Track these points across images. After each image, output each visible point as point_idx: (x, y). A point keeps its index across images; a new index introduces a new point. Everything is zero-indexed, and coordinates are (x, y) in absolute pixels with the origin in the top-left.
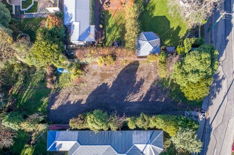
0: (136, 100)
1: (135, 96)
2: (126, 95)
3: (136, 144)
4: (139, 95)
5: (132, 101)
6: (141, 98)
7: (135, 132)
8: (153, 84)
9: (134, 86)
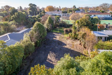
0: (49, 57)
1: (53, 57)
4: (54, 60)
5: (49, 55)
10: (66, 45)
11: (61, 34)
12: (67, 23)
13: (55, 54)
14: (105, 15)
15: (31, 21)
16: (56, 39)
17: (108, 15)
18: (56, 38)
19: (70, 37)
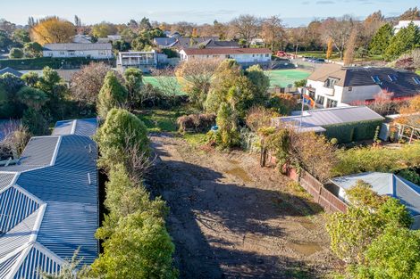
0: (206, 231)
1: (220, 228)
2: (213, 210)
3: (47, 210)
4: (229, 236)
5: (200, 224)
6: (220, 241)
7: (95, 209)
8: (289, 262)
9: (249, 220)
10: (220, 176)
11: (171, 136)
12: (168, 92)
13: (217, 214)
14: (256, 56)
15: (38, 97)
16: (171, 159)
17: (264, 55)
18: (166, 154)
19: (214, 145)
